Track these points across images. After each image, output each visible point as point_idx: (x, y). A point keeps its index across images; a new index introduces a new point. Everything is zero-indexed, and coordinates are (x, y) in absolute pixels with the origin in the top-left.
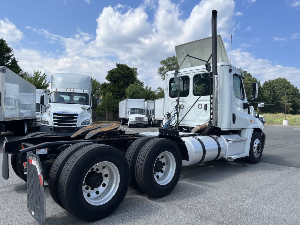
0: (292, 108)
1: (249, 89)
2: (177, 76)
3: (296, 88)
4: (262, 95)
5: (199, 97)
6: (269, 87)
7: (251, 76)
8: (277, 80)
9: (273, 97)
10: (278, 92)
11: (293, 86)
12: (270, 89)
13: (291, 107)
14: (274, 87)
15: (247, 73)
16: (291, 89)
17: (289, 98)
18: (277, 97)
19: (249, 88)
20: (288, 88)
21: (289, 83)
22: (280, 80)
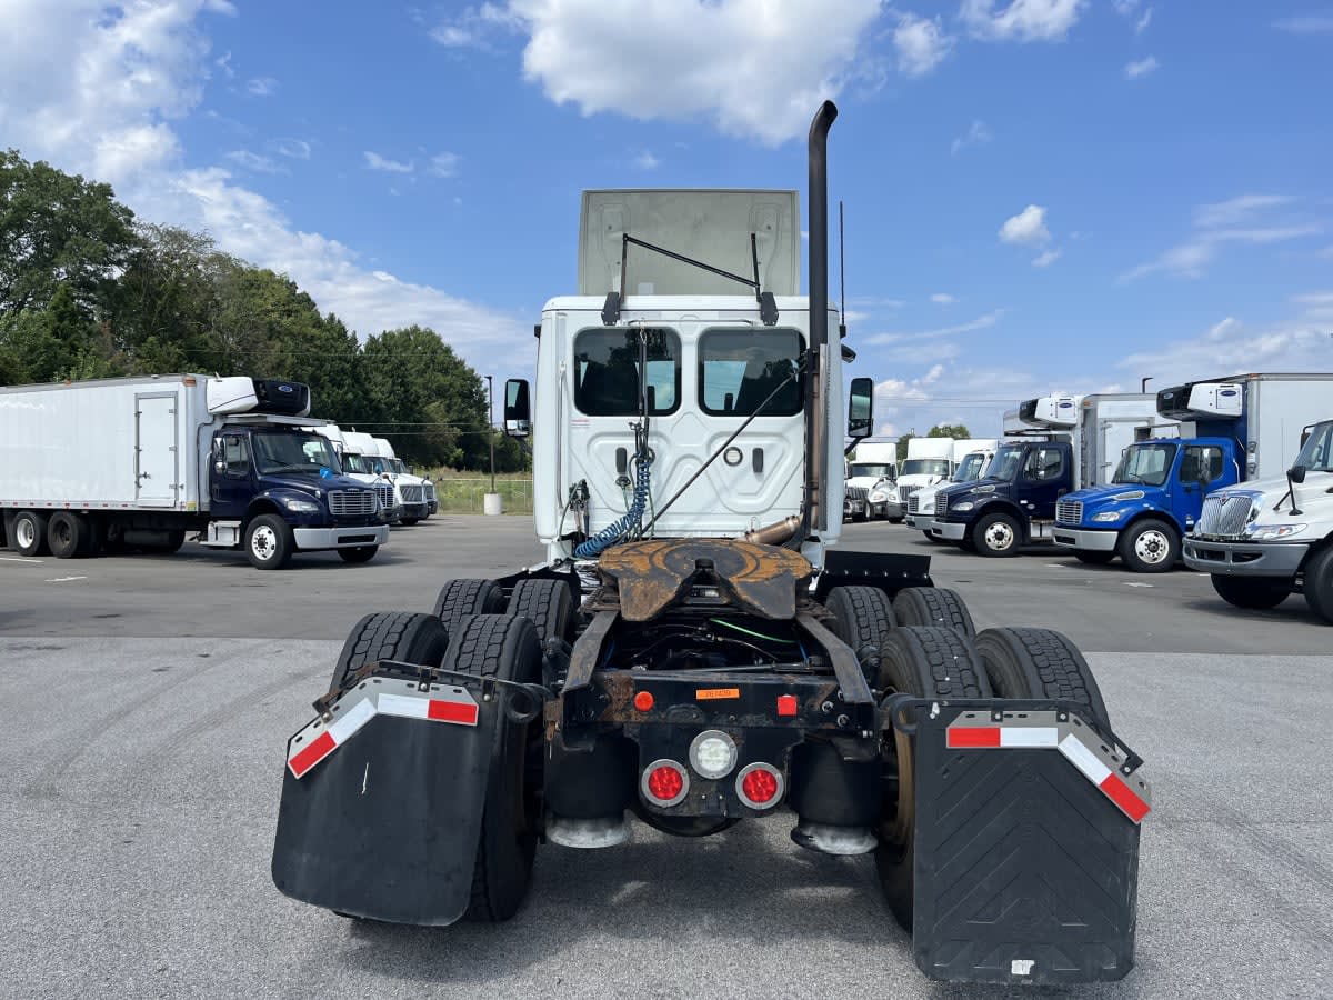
0: (460, 450)
1: (316, 363)
2: (619, 324)
3: (473, 371)
4: (366, 393)
5: (746, 418)
6: (385, 362)
7: (315, 305)
8: (407, 334)
9: (402, 404)
10: (417, 384)
11: (461, 363)
12: (391, 371)
13: (461, 442)
14: (403, 364)
15: (298, 292)
16: (458, 376)
17: (449, 409)
18: (416, 403)
19: (318, 360)
20: (445, 371)
21: (448, 351)
22: (415, 338)
